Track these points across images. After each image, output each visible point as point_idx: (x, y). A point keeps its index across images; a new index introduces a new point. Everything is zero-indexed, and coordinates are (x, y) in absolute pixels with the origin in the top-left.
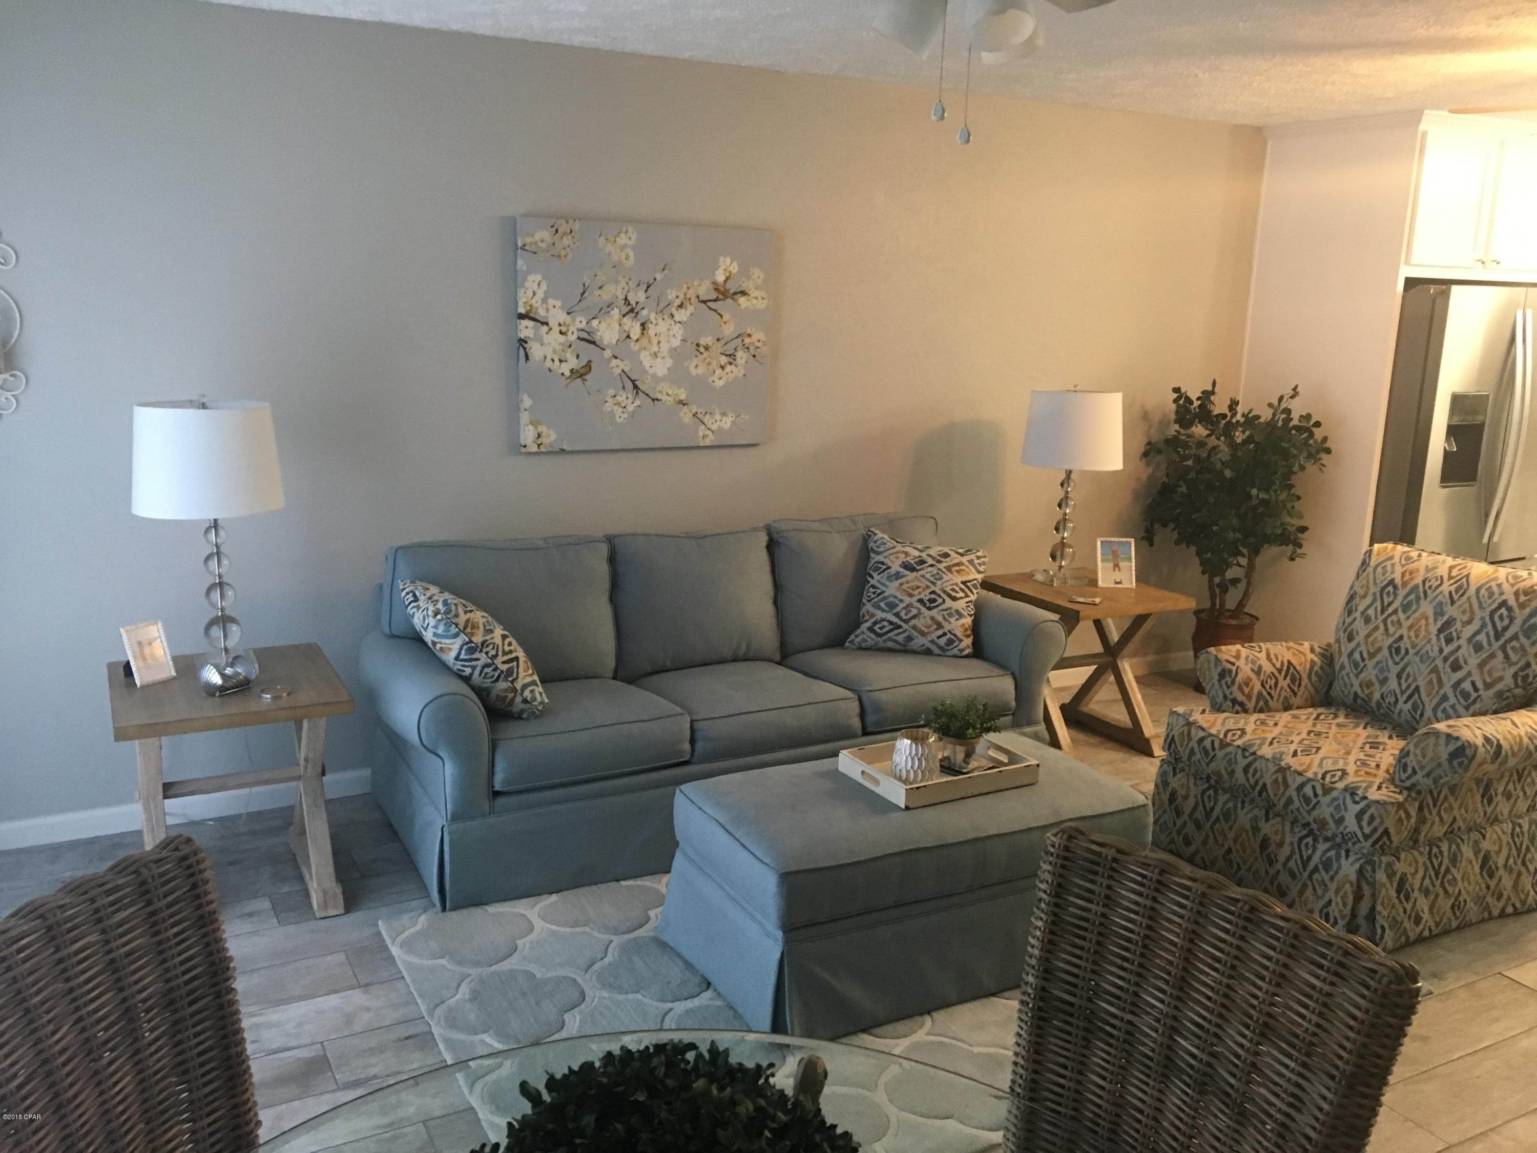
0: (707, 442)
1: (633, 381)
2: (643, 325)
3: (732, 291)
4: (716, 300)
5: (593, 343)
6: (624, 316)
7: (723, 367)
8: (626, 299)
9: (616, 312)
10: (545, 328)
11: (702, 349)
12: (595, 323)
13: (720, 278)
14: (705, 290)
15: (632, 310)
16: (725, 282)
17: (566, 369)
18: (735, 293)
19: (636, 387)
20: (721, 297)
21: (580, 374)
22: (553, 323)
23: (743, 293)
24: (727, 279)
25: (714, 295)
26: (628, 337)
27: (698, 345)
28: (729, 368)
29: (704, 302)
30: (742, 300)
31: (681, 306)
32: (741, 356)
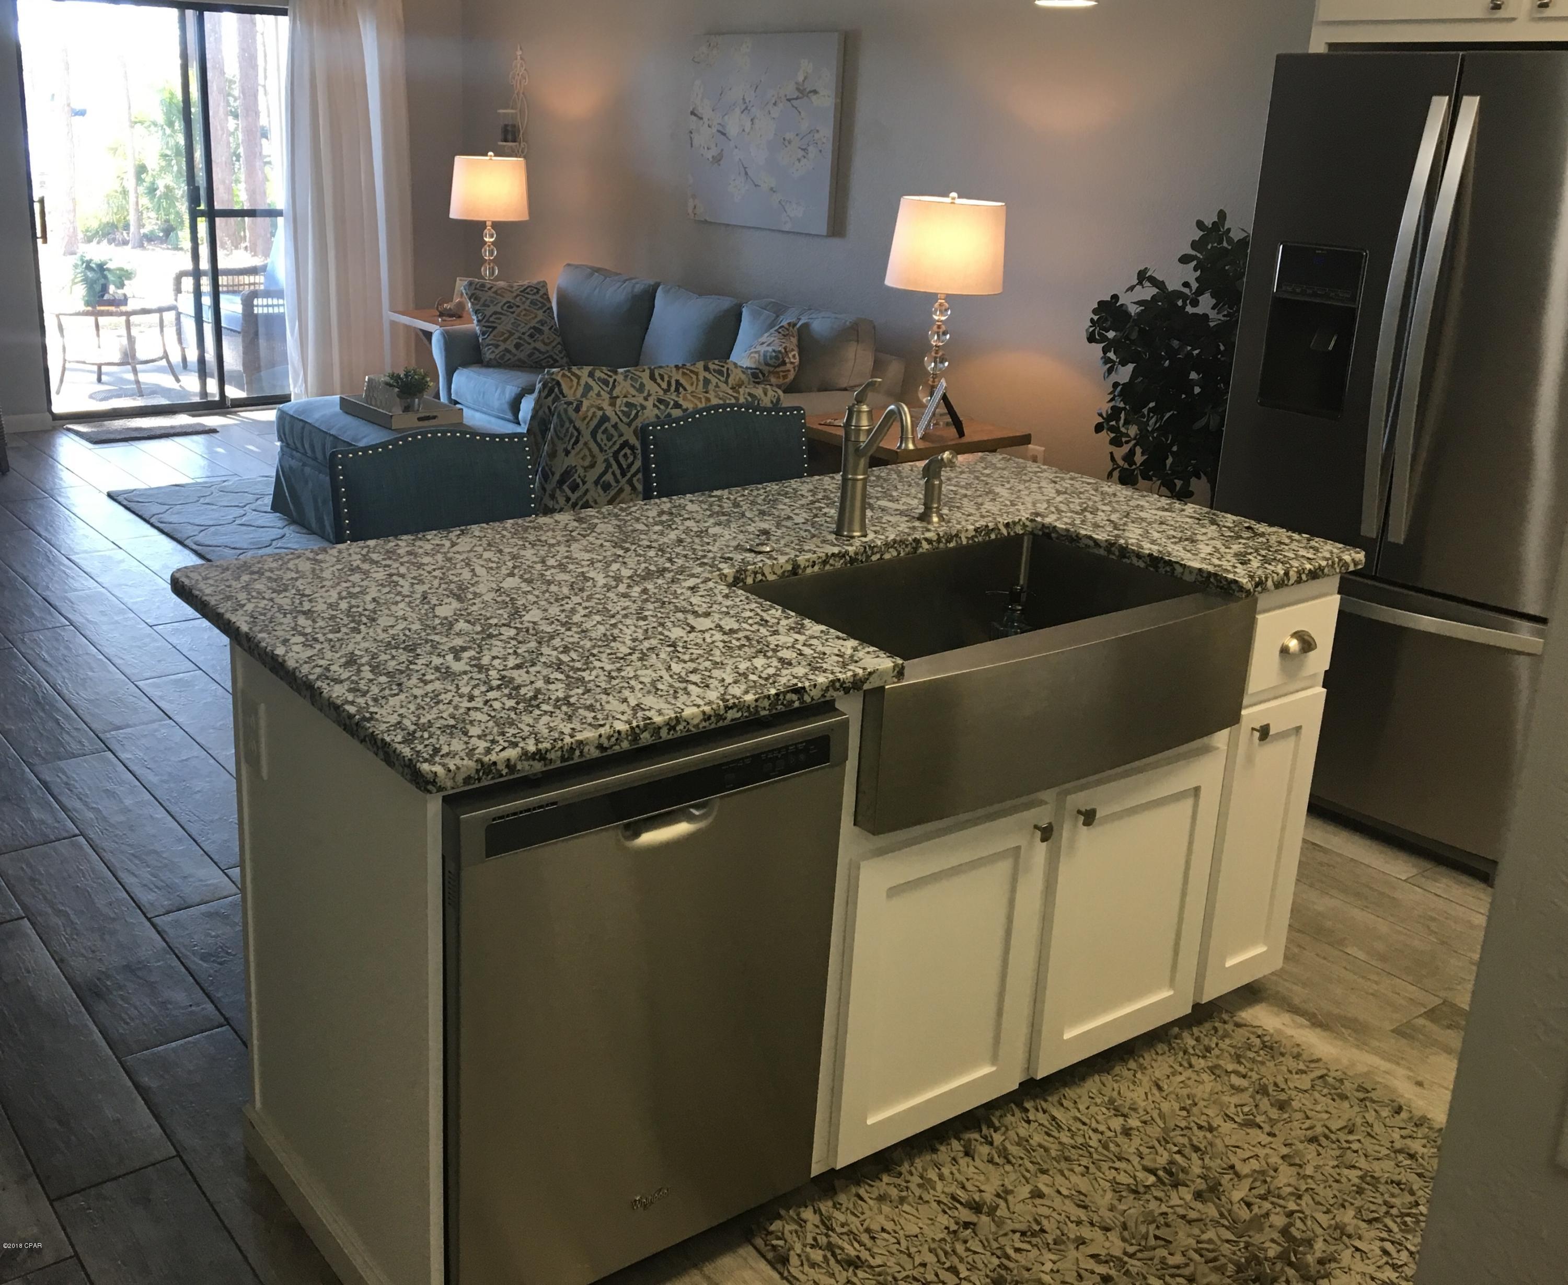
0: (787, 228)
1: (745, 168)
2: (752, 120)
3: (808, 90)
4: (797, 99)
5: (724, 134)
6: (742, 112)
7: (799, 160)
8: (744, 99)
9: (738, 111)
10: (701, 122)
11: (786, 143)
12: (726, 117)
13: (801, 79)
14: (791, 91)
15: (746, 108)
16: (804, 81)
17: (709, 155)
18: (810, 92)
19: (746, 173)
20: (801, 95)
21: (717, 159)
22: (705, 119)
23: (815, 92)
24: (805, 78)
25: (796, 94)
26: (744, 130)
27: (784, 139)
28: (804, 161)
29: (789, 100)
30: (814, 98)
31: (775, 104)
32: (811, 149)
